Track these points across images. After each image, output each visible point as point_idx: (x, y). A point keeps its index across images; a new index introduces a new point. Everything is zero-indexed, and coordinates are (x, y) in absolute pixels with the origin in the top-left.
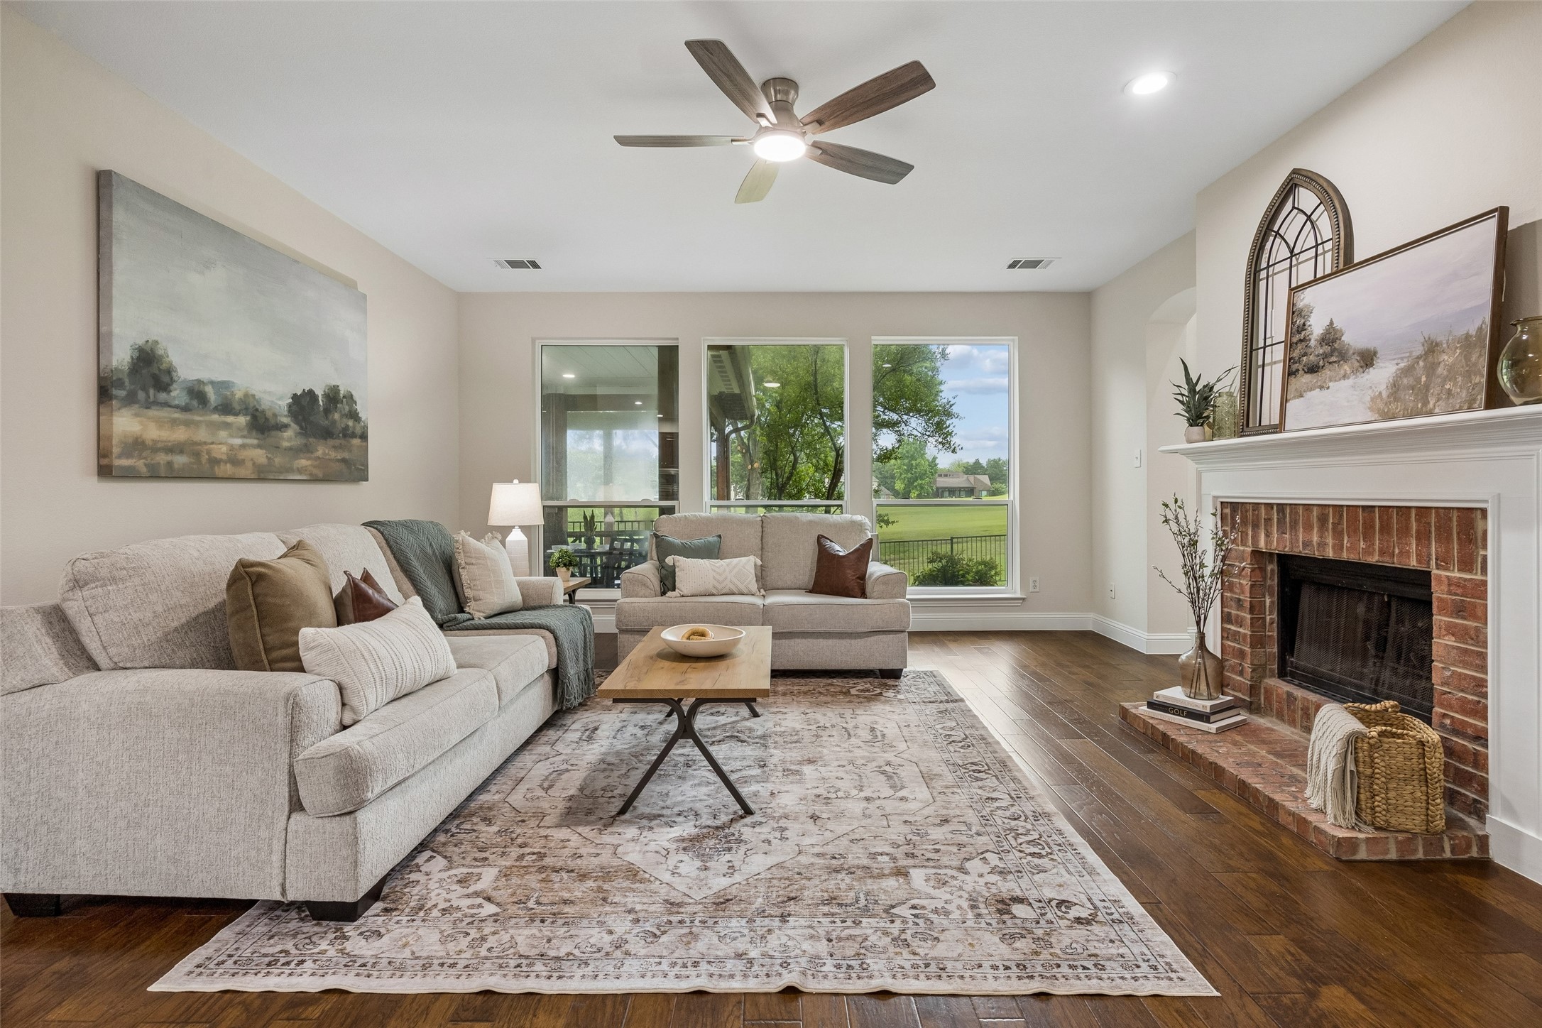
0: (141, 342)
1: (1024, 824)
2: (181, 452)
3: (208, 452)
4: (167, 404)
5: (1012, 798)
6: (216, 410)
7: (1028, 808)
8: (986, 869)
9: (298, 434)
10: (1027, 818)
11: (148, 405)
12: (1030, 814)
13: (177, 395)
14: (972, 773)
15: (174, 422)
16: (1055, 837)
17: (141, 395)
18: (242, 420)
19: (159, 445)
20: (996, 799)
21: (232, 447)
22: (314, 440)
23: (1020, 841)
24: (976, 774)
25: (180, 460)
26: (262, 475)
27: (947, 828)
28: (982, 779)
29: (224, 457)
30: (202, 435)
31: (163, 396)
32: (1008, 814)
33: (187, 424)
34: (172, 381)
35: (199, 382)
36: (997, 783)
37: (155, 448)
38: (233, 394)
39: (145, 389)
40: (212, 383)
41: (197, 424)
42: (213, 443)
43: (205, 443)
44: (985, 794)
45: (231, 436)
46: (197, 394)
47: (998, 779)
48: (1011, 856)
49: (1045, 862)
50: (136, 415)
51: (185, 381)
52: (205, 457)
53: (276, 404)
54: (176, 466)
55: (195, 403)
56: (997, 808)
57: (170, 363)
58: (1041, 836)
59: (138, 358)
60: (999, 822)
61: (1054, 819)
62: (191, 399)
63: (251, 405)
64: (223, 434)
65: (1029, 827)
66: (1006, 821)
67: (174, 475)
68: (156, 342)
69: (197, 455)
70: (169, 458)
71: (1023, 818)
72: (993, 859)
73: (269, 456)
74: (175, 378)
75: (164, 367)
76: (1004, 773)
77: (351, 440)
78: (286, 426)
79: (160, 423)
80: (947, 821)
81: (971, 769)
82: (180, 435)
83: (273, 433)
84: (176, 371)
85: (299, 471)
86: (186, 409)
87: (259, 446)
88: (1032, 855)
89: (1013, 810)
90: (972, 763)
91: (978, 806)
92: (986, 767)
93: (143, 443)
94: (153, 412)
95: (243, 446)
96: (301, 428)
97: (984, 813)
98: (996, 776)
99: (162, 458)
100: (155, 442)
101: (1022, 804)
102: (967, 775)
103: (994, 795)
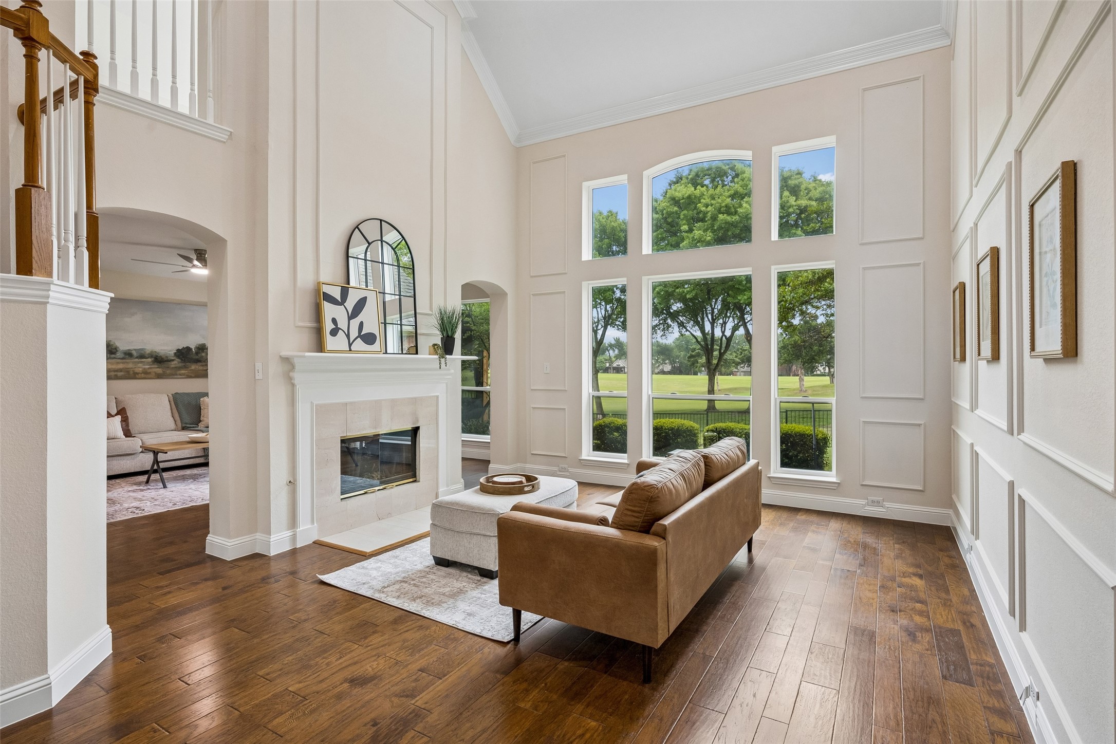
2: (121, 371)
3: (133, 371)
4: (118, 358)
6: (137, 358)
9: (179, 363)
13: (119, 355)
15: (118, 363)
18: (150, 360)
19: (111, 370)
21: (144, 369)
22: (189, 364)
25: (120, 374)
26: (159, 376)
29: (140, 372)
30: (130, 366)
31: (113, 356)
33: (123, 363)
34: (118, 351)
35: (129, 350)
38: (145, 352)
40: (135, 350)
41: (128, 363)
42: (135, 368)
43: (132, 368)
45: (144, 365)
46: (129, 354)
51: (123, 350)
52: (131, 372)
53: (168, 353)
55: (127, 357)
57: (116, 346)
62: (125, 356)
63: (154, 355)
64: (140, 365)
68: (111, 341)
69: (128, 372)
70: (116, 373)
73: (164, 370)
75: (114, 347)
78: (173, 360)
79: (112, 364)
82: (121, 366)
83: (166, 363)
84: (119, 348)
85: (180, 375)
86: (123, 358)
87: (158, 368)
95: (150, 368)
96: (182, 360)
99: (113, 374)
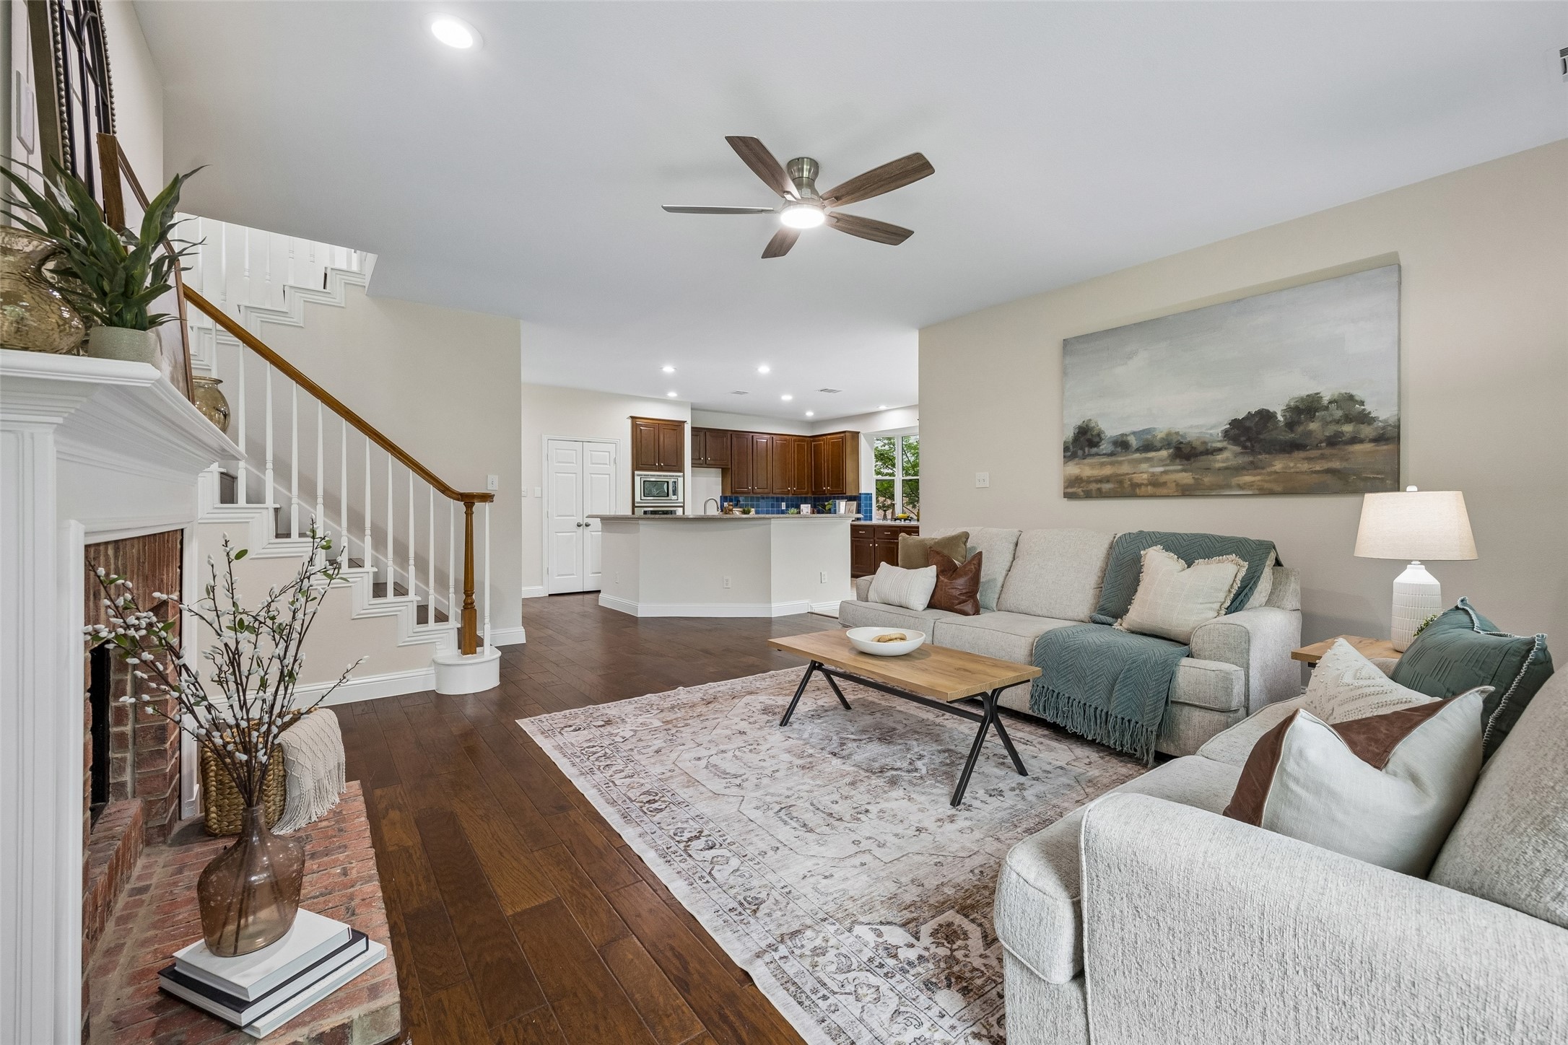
0: (1079, 423)
1: (601, 764)
2: (1108, 481)
3: (1130, 480)
4: (1097, 454)
5: (613, 782)
6: (1137, 450)
7: (598, 776)
8: (622, 734)
9: (1236, 455)
10: (599, 769)
11: (1084, 457)
12: (597, 772)
13: (1105, 447)
14: (657, 798)
15: (1103, 464)
16: (578, 760)
17: (1080, 452)
18: (1165, 453)
19: (1091, 479)
20: (625, 778)
21: (1153, 474)
22: (1267, 456)
23: (603, 752)
24: (652, 798)
25: (1107, 486)
26: (1187, 492)
27: (656, 748)
28: (644, 794)
29: (1145, 482)
30: (1125, 469)
31: (1094, 450)
32: (614, 768)
33: (1112, 464)
34: (1101, 439)
35: (1122, 435)
36: (629, 794)
37: (1089, 481)
38: (1154, 436)
39: (1082, 449)
40: (1134, 433)
41: (1120, 463)
42: (1134, 473)
43: (1127, 474)
44: (636, 779)
45: (1152, 466)
46: (1122, 444)
47: (629, 799)
48: (608, 743)
49: (585, 745)
50: (1077, 464)
51: (1111, 437)
52: (1127, 483)
53: (1207, 433)
54: (1104, 490)
55: (1119, 449)
56: (623, 771)
57: (1100, 429)
58: (588, 759)
59: (1078, 433)
60: (619, 761)
61: (577, 773)
62: (1116, 447)
63: (1175, 440)
64: (1144, 466)
65: (597, 763)
66: (614, 763)
67: (1101, 495)
68: (1091, 420)
69: (1121, 482)
70: (1099, 486)
71: (601, 768)
72: (618, 739)
73: (1196, 477)
74: (1103, 437)
75: (1095, 433)
76: (625, 806)
77: (1347, 447)
78: (1221, 449)
79: (1092, 466)
80: (657, 752)
81: (659, 803)
82: (1108, 471)
83: (1203, 457)
84: (1104, 433)
85: (1241, 487)
86: (1112, 454)
87: (1183, 471)
88: (594, 746)
89: (610, 772)
90: (661, 810)
91: (639, 768)
92: (645, 809)
93: (1081, 479)
94: (1088, 461)
95: (1165, 472)
96: (1246, 447)
97: (632, 764)
98: (632, 801)
99: (1094, 486)
100: (1089, 477)
101: (604, 779)
102: (660, 795)
103: (628, 780)
